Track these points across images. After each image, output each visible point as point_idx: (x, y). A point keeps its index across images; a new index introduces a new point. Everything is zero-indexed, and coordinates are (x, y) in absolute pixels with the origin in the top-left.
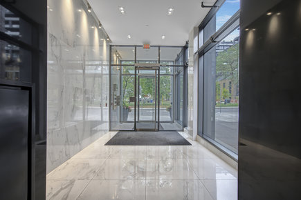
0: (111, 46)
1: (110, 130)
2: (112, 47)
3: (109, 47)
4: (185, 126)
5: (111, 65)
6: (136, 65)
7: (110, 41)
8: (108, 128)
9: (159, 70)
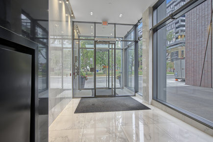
0: (73, 22)
1: (73, 98)
2: (75, 23)
3: (72, 23)
4: (136, 92)
5: (73, 39)
6: (96, 39)
7: (73, 17)
8: (71, 96)
9: (115, 44)
